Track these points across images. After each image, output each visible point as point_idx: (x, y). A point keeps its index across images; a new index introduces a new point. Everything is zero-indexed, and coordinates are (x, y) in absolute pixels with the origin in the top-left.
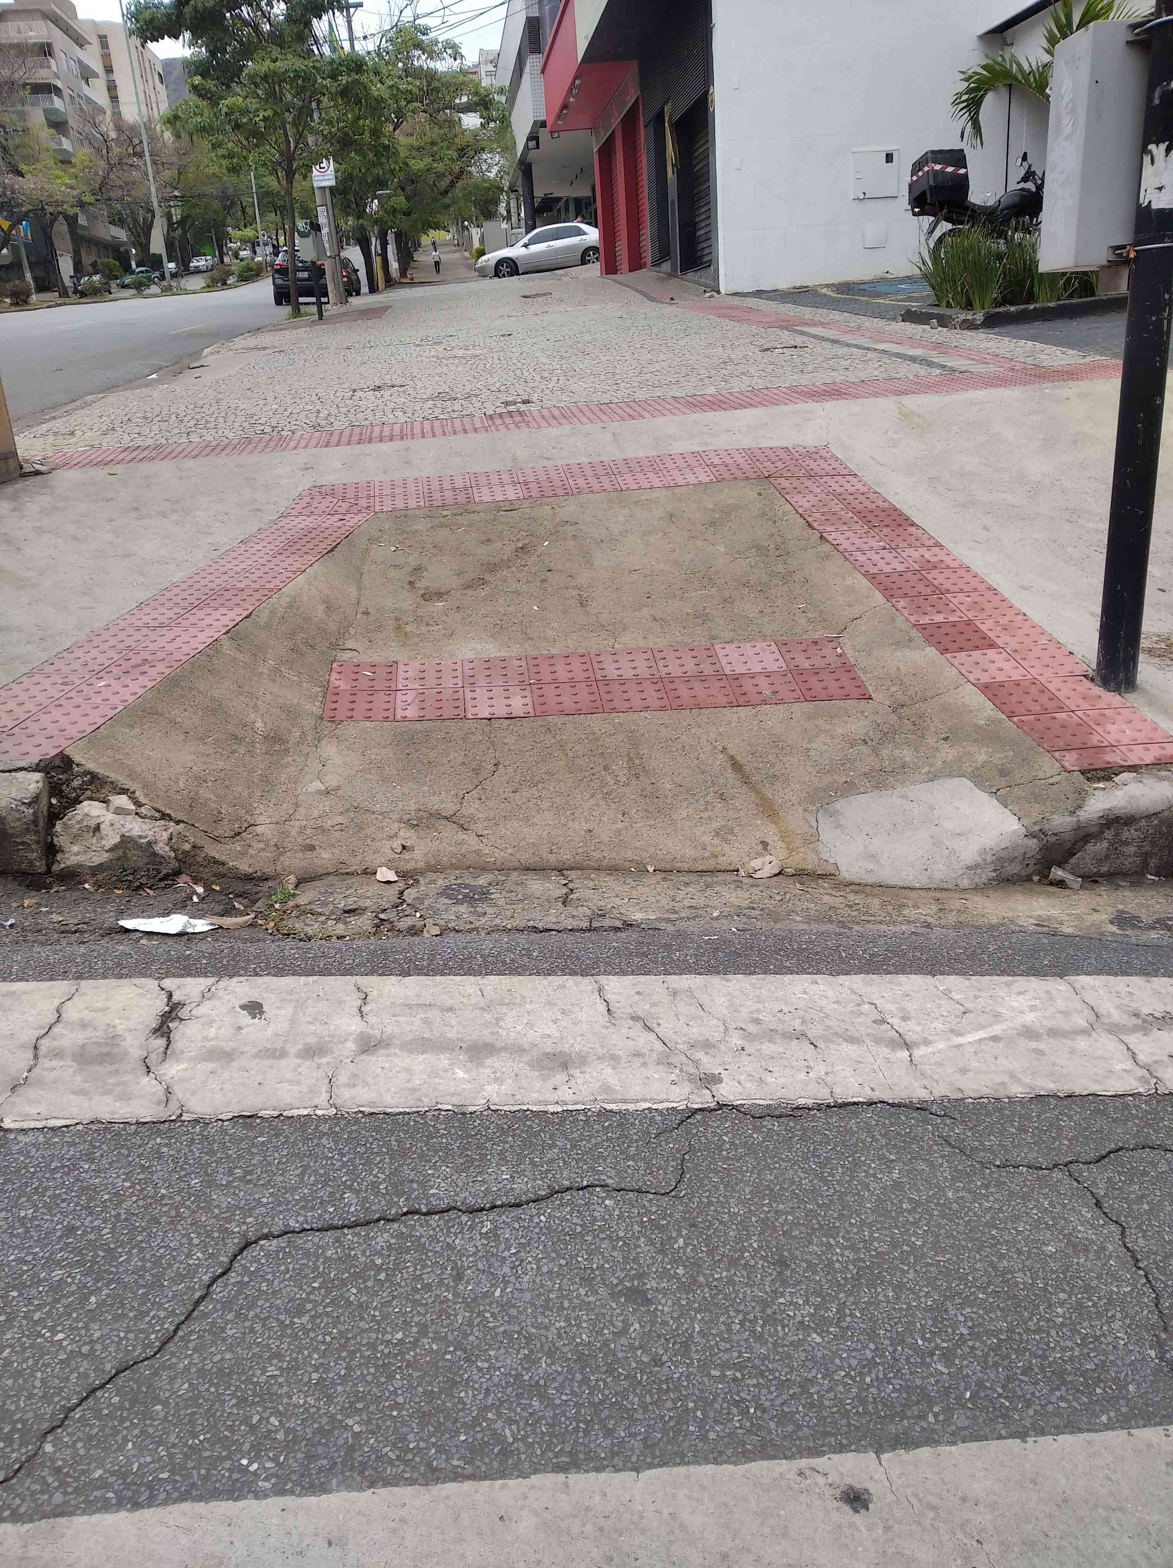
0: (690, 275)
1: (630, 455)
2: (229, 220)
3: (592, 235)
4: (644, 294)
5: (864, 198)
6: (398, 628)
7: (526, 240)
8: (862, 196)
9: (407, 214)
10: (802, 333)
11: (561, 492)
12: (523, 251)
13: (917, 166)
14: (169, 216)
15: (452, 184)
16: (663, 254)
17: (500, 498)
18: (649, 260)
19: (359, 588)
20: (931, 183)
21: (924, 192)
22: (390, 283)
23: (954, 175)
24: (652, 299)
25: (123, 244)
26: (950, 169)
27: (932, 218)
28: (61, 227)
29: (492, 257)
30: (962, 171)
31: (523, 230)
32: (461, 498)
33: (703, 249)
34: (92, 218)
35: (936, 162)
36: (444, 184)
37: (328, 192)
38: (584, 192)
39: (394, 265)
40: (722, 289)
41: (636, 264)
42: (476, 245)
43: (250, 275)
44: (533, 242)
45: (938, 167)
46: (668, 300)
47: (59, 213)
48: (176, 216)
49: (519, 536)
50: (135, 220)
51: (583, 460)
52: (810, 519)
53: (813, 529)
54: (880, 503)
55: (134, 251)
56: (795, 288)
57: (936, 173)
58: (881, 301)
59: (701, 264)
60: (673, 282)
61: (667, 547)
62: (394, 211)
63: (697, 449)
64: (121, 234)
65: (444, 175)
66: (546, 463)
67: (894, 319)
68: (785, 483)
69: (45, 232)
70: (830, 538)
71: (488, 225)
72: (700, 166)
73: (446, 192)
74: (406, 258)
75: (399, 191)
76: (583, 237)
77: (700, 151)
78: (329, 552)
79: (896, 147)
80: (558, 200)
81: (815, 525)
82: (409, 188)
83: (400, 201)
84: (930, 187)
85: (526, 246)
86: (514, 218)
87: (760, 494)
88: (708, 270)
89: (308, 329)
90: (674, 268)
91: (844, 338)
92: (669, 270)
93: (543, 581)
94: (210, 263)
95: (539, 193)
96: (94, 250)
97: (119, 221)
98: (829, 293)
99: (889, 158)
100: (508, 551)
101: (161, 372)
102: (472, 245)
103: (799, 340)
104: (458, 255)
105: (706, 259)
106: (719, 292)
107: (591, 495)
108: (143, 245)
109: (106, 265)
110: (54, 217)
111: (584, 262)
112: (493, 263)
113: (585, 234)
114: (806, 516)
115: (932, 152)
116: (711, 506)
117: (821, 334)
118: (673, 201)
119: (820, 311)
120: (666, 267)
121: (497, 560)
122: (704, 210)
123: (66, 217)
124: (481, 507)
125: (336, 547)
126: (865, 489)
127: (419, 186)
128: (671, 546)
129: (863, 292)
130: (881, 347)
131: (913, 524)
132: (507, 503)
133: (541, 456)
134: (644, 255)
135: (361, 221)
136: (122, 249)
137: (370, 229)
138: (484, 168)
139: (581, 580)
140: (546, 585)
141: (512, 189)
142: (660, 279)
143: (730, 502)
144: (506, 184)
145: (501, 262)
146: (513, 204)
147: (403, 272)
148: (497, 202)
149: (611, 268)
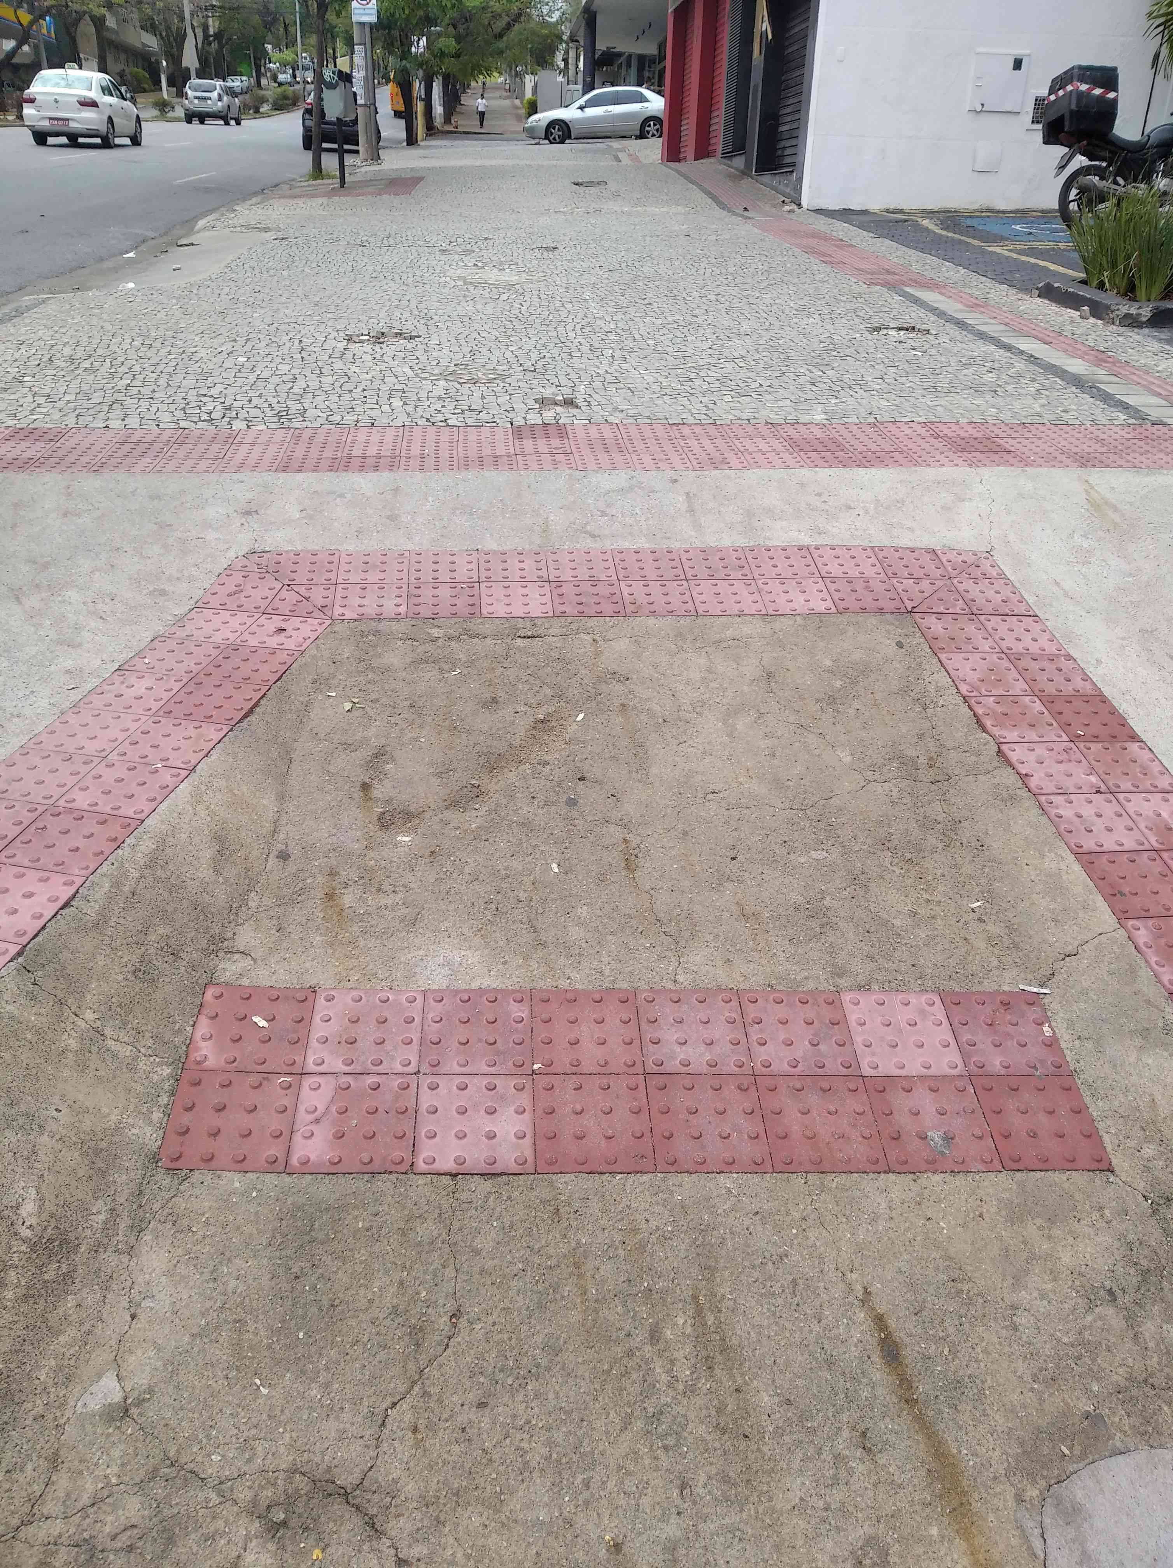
0: (767, 178)
1: (711, 541)
2: (269, 37)
3: (656, 103)
4: (714, 198)
5: (981, 111)
6: (330, 896)
7: (582, 101)
8: (979, 109)
9: (457, 56)
10: (916, 301)
11: (608, 609)
12: (578, 114)
13: (1059, 83)
14: (205, 28)
15: (509, 26)
16: (737, 147)
17: (518, 611)
18: (720, 149)
19: (281, 797)
20: (1073, 107)
21: (1063, 116)
22: (431, 130)
23: (1101, 99)
24: (722, 206)
25: (154, 54)
26: (1098, 91)
27: (1066, 150)
28: (87, 28)
29: (543, 117)
30: (1112, 95)
31: (580, 87)
32: (462, 603)
33: (785, 148)
34: (123, 21)
35: (1082, 80)
36: (500, 25)
37: (367, 29)
38: (649, 49)
39: (438, 110)
40: (805, 203)
41: (703, 151)
42: (528, 94)
43: (284, 104)
44: (591, 103)
45: (1084, 87)
46: (740, 211)
47: (85, 12)
48: (213, 26)
49: (540, 697)
50: (168, 28)
51: (643, 543)
52: (980, 711)
53: (984, 730)
54: (1078, 683)
55: (164, 63)
56: (888, 211)
57: (1080, 95)
58: (998, 250)
59: (782, 166)
60: (746, 182)
61: (763, 744)
62: (442, 55)
63: (805, 540)
64: (151, 42)
65: (500, 15)
66: (590, 544)
67: (1027, 291)
68: (936, 626)
69: (69, 33)
70: (1014, 757)
71: (544, 75)
72: (796, 47)
73: (500, 36)
74: (452, 101)
75: (451, 28)
76: (645, 105)
77: (796, 30)
78: (245, 716)
79: (1028, 52)
80: (620, 55)
81: (988, 723)
82: (461, 29)
83: (449, 43)
84: (1072, 112)
85: (581, 108)
86: (572, 71)
87: (900, 645)
88: (790, 177)
89: (324, 200)
90: (748, 165)
91: (971, 319)
92: (742, 167)
93: (572, 803)
94: (246, 84)
95: (601, 46)
96: (123, 56)
97: (150, 26)
98: (932, 227)
99: (1018, 64)
100: (522, 726)
101: (143, 248)
102: (523, 95)
103: (914, 315)
104: (507, 102)
105: (788, 160)
106: (799, 205)
107: (651, 621)
108: (175, 58)
109: (135, 76)
110: (81, 15)
111: (642, 135)
112: (544, 124)
113: (647, 101)
114: (972, 702)
115: (1080, 68)
116: (828, 663)
117: (942, 307)
118: (756, 86)
119: (930, 259)
120: (739, 162)
121: (502, 746)
122: (791, 101)
123: (93, 19)
124: (487, 628)
125: (256, 705)
126: (1051, 649)
127: (472, 25)
128: (768, 742)
129: (971, 231)
130: (1025, 345)
131: (1134, 737)
132: (528, 624)
133: (583, 530)
134: (713, 141)
135: (404, 62)
136: (153, 60)
137: (412, 72)
138: (545, 12)
139: (629, 808)
140: (575, 814)
141: (573, 39)
142: (731, 177)
143: (857, 656)
144: (566, 31)
145: (553, 124)
146: (572, 54)
147: (447, 119)
148: (552, 51)
149: (673, 154)
